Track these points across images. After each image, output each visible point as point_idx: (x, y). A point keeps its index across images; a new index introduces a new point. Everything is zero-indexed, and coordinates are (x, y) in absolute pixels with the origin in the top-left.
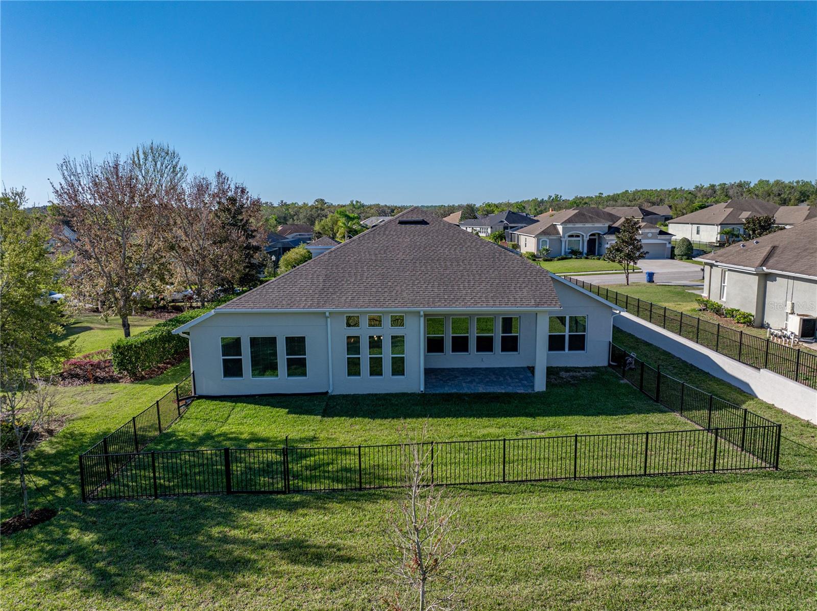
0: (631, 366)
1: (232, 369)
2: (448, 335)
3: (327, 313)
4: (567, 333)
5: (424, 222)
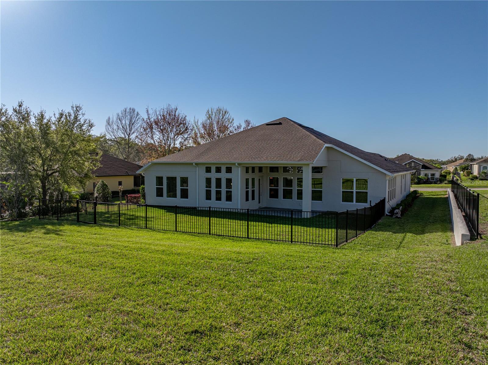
0: (397, 215)
1: (159, 193)
2: (281, 188)
3: (194, 164)
4: (355, 190)
5: (280, 124)
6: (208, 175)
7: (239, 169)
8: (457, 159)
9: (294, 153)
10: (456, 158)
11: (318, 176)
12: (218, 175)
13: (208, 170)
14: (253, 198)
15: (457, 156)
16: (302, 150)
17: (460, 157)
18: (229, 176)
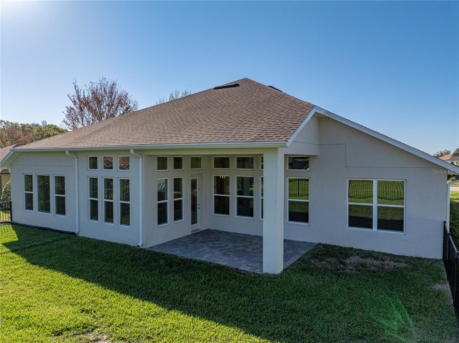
2: (233, 196)
3: (67, 152)
4: (375, 204)
5: (236, 85)
6: (94, 173)
7: (141, 160)
8: (443, 154)
9: (247, 125)
10: (442, 152)
11: (299, 174)
12: (108, 174)
13: (94, 164)
14: (178, 216)
15: (443, 151)
16: (265, 119)
17: (446, 152)
18: (124, 174)
